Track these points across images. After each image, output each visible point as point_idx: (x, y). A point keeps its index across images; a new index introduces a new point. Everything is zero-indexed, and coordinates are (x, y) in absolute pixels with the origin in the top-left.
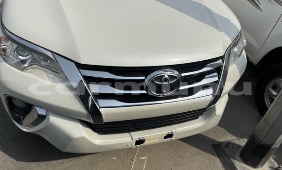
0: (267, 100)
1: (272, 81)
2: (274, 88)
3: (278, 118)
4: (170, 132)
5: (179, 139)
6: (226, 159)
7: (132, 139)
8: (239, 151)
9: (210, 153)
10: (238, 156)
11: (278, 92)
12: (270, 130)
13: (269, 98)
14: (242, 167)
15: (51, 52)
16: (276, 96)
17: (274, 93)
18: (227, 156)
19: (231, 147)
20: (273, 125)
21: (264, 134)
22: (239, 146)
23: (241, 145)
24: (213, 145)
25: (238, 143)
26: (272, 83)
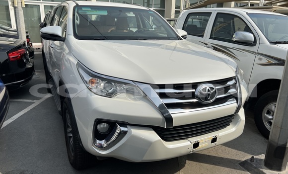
0: (267, 125)
1: (265, 108)
2: (268, 113)
3: (283, 119)
4: (214, 135)
5: (222, 144)
6: (256, 170)
7: (191, 142)
8: (263, 163)
9: (240, 169)
10: (263, 166)
11: (273, 116)
12: (280, 131)
13: (268, 122)
14: (270, 173)
15: (133, 81)
16: (272, 119)
17: (270, 117)
18: (255, 168)
19: (255, 161)
20: (281, 126)
21: (278, 137)
22: (261, 160)
23: (262, 158)
24: (239, 164)
25: (259, 158)
26: (265, 110)
